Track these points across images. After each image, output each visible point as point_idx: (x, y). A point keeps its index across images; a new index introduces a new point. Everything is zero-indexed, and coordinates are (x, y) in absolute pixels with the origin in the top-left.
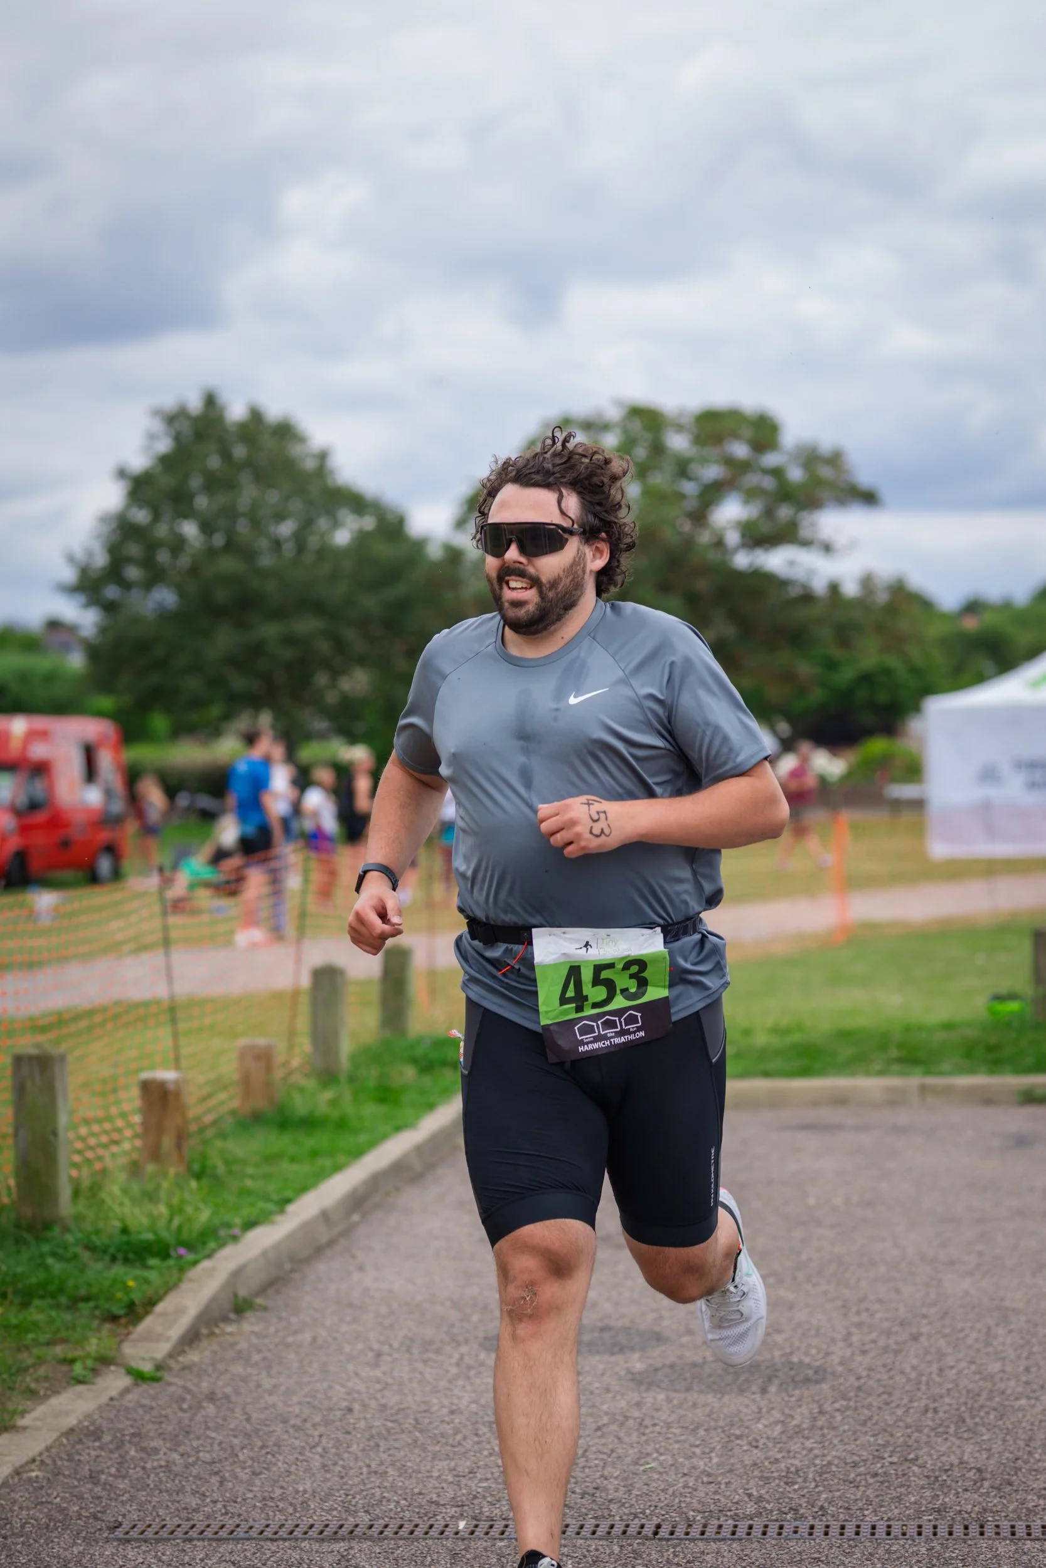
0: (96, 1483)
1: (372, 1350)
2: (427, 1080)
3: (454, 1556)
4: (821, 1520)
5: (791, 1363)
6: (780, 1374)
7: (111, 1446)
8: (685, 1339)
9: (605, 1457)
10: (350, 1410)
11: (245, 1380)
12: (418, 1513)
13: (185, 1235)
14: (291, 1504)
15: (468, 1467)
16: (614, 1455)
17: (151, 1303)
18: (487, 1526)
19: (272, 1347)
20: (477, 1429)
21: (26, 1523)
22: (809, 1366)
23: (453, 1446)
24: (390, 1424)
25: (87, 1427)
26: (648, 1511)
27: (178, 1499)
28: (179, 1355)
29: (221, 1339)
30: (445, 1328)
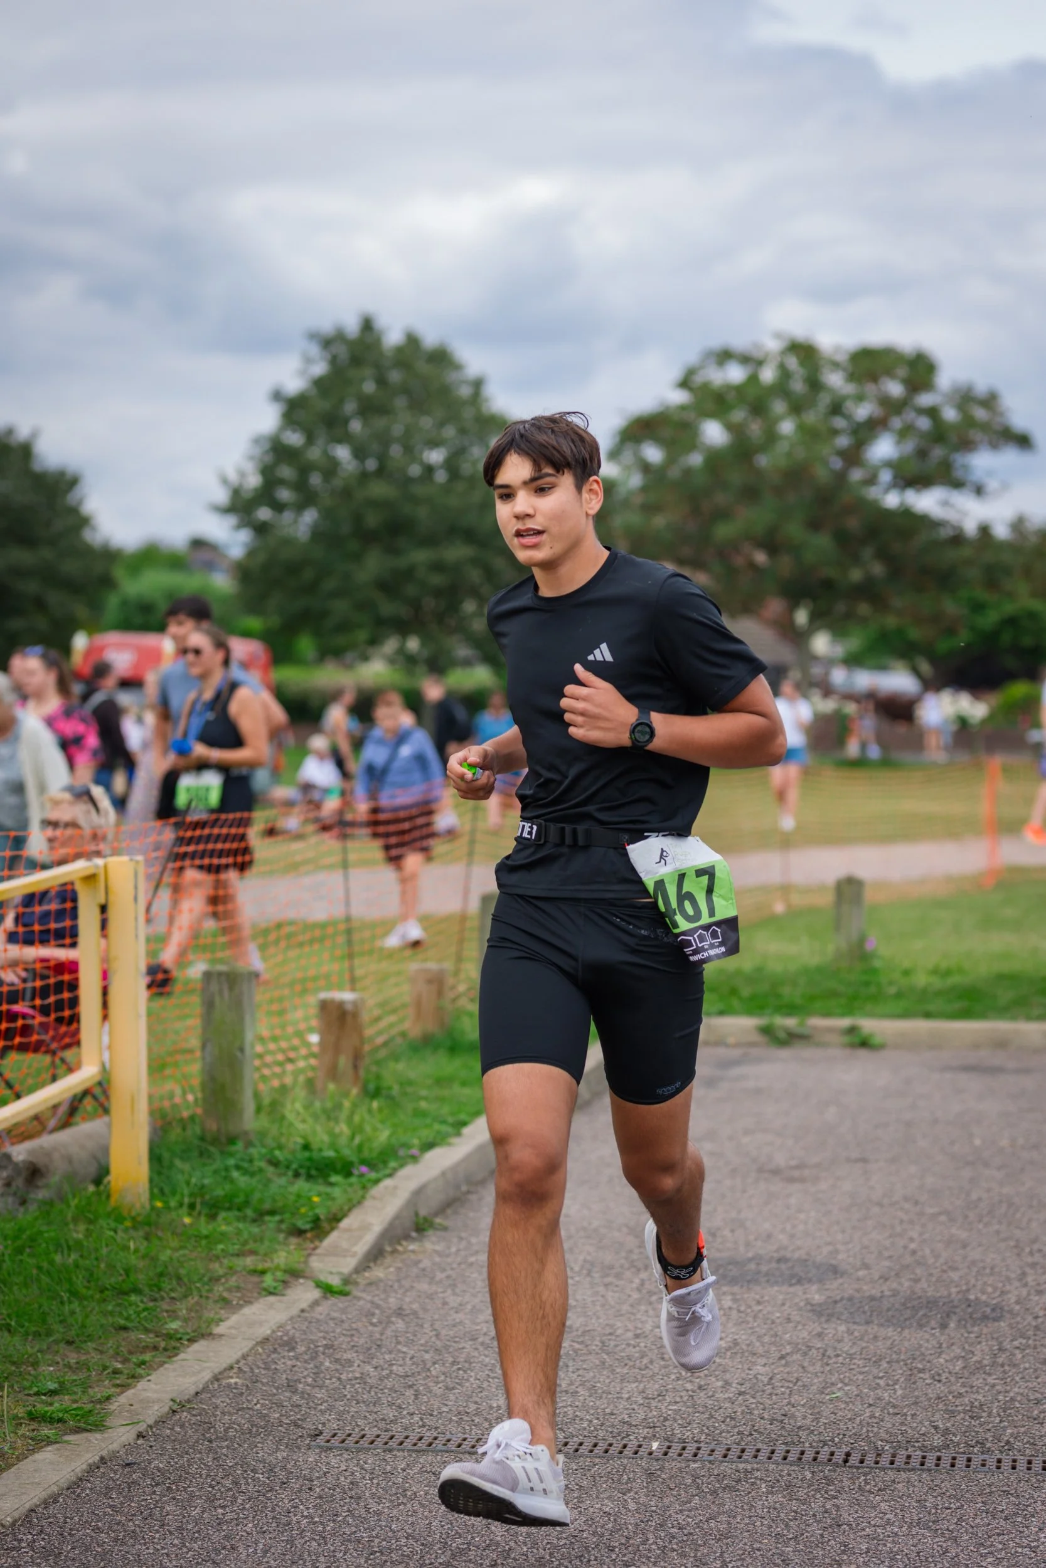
0: (295, 1392)
3: (650, 1475)
4: (1008, 1455)
5: (967, 1300)
6: (957, 1310)
7: (306, 1357)
8: (861, 1273)
9: (791, 1385)
11: (430, 1297)
12: (611, 1432)
13: (366, 1154)
14: (486, 1419)
15: (657, 1390)
16: (800, 1383)
17: (336, 1219)
18: (680, 1448)
19: (455, 1266)
20: (663, 1354)
21: (229, 1428)
22: (986, 1304)
23: (640, 1369)
24: (577, 1346)
25: (281, 1336)
26: (836, 1439)
27: (375, 1410)
28: (364, 1270)
29: (405, 1256)
30: (623, 1254)
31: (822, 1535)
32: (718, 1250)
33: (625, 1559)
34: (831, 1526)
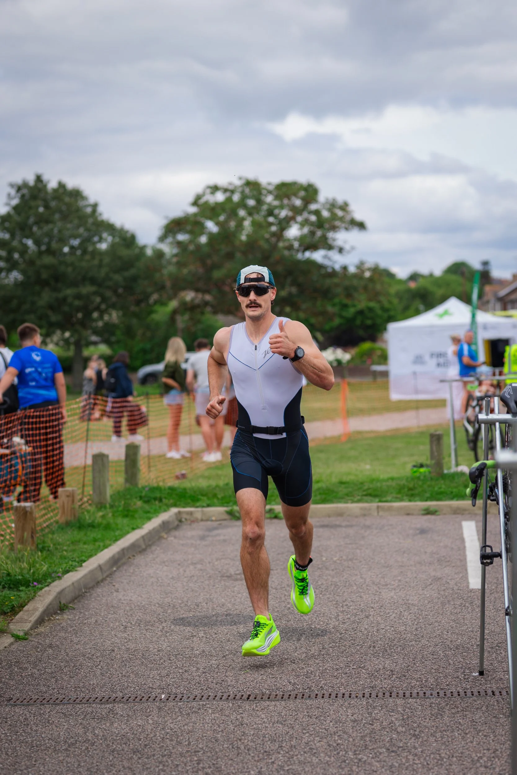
1: (122, 625)
2: (147, 507)
3: (160, 709)
4: (321, 692)
5: (311, 628)
6: (306, 633)
7: (6, 667)
9: (227, 668)
10: (113, 651)
11: (65, 639)
12: (144, 692)
13: (36, 577)
14: (87, 689)
15: (166, 673)
16: (231, 667)
17: (22, 606)
18: (174, 697)
19: (77, 625)
20: (170, 658)
22: (319, 629)
23: (159, 665)
24: (131, 656)
26: (245, 690)
27: (37, 688)
28: (35, 629)
29: (54, 622)
30: (156, 616)
31: (234, 729)
32: (199, 612)
33: (146, 743)
34: (238, 725)
